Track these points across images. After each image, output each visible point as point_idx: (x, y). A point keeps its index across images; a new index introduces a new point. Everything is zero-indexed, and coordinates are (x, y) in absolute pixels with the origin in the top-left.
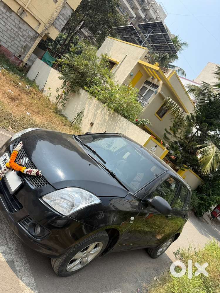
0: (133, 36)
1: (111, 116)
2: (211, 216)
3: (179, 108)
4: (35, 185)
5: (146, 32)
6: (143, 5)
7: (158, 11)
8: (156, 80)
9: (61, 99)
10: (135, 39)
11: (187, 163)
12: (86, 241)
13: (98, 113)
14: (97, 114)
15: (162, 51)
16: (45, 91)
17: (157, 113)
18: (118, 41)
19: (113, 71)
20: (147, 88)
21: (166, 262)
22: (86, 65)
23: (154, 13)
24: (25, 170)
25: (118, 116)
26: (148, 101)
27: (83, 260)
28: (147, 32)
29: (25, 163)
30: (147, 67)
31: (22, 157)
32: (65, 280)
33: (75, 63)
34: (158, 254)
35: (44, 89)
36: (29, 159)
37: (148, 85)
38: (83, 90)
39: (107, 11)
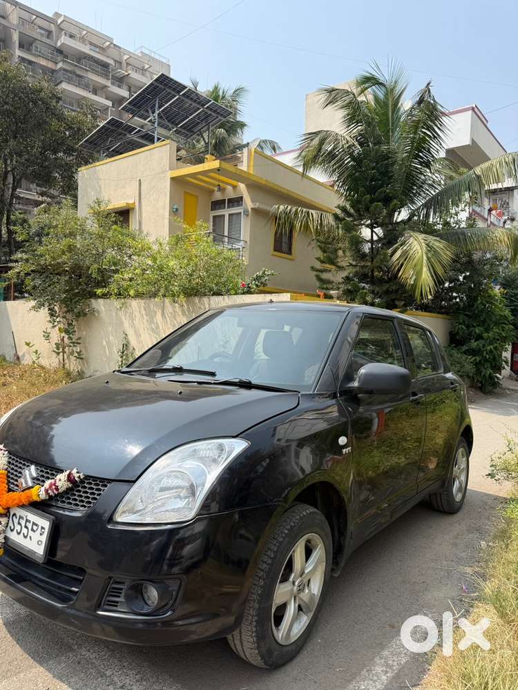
0: (128, 136)
1: (189, 310)
2: (515, 374)
3: (308, 213)
4: (82, 506)
5: (147, 111)
6: (109, 72)
7: (147, 66)
8: (229, 188)
9: (66, 349)
10: (135, 139)
11: (397, 302)
12: (275, 549)
13: (159, 322)
14: (158, 327)
15: (202, 128)
16: (24, 355)
17: (275, 250)
18: (105, 166)
19: (134, 225)
20: (224, 216)
21: (486, 503)
22: (71, 248)
23: (143, 74)
24: (40, 493)
25: (202, 301)
26: (242, 239)
27: (301, 599)
28: (150, 111)
29: (33, 479)
30: (193, 175)
31: (20, 473)
32: (293, 669)
33: (46, 260)
34: (458, 498)
35: (20, 354)
36: (36, 466)
37: (220, 208)
38: (99, 300)
39: (45, 122)
